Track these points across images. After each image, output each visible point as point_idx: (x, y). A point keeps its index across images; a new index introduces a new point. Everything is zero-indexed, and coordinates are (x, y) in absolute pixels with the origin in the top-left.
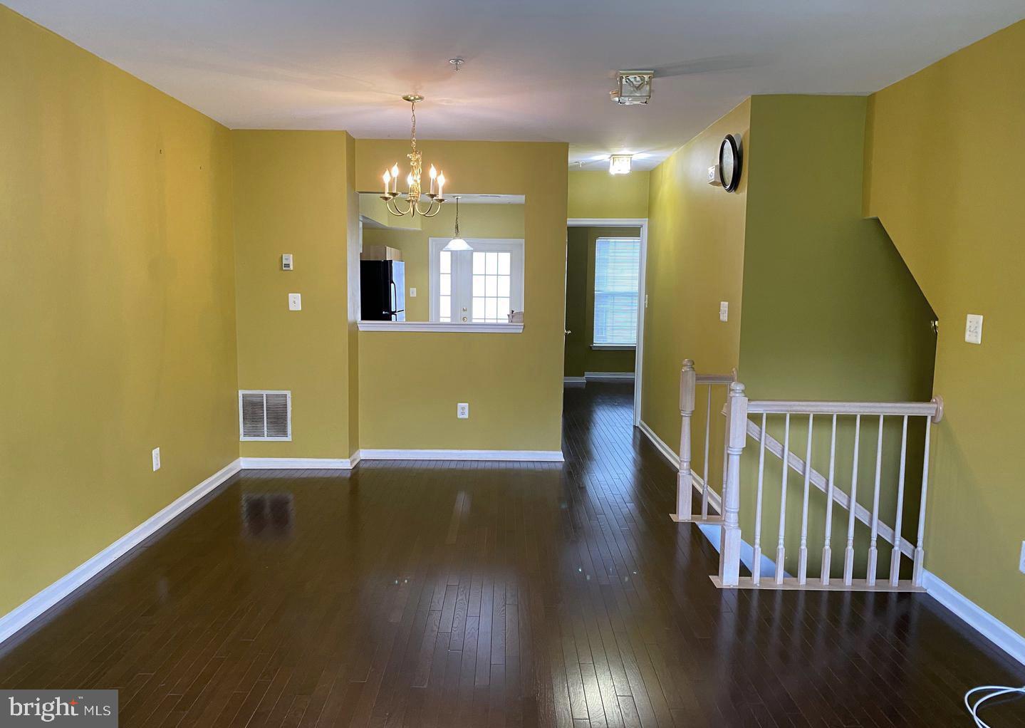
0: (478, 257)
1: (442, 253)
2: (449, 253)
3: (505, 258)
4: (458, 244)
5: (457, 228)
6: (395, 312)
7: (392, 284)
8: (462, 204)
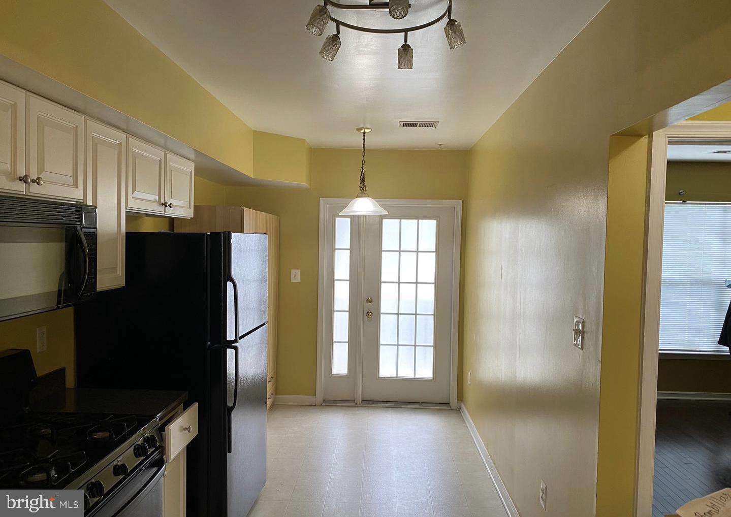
0: (390, 227)
1: (337, 219)
2: (349, 220)
3: (429, 227)
4: (364, 206)
5: (363, 179)
6: (236, 341)
7: (230, 285)
8: (369, 151)
